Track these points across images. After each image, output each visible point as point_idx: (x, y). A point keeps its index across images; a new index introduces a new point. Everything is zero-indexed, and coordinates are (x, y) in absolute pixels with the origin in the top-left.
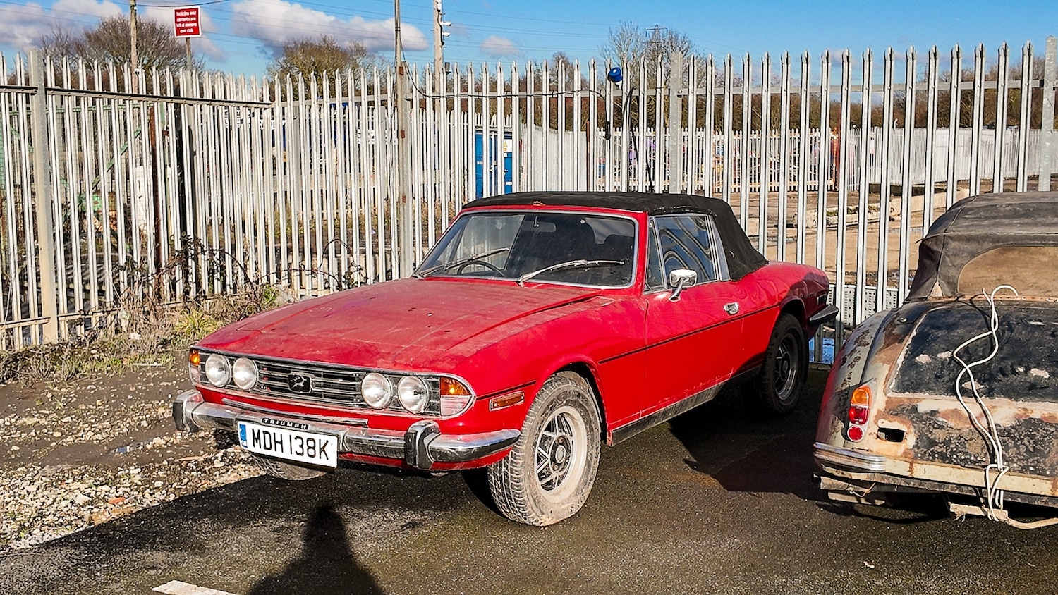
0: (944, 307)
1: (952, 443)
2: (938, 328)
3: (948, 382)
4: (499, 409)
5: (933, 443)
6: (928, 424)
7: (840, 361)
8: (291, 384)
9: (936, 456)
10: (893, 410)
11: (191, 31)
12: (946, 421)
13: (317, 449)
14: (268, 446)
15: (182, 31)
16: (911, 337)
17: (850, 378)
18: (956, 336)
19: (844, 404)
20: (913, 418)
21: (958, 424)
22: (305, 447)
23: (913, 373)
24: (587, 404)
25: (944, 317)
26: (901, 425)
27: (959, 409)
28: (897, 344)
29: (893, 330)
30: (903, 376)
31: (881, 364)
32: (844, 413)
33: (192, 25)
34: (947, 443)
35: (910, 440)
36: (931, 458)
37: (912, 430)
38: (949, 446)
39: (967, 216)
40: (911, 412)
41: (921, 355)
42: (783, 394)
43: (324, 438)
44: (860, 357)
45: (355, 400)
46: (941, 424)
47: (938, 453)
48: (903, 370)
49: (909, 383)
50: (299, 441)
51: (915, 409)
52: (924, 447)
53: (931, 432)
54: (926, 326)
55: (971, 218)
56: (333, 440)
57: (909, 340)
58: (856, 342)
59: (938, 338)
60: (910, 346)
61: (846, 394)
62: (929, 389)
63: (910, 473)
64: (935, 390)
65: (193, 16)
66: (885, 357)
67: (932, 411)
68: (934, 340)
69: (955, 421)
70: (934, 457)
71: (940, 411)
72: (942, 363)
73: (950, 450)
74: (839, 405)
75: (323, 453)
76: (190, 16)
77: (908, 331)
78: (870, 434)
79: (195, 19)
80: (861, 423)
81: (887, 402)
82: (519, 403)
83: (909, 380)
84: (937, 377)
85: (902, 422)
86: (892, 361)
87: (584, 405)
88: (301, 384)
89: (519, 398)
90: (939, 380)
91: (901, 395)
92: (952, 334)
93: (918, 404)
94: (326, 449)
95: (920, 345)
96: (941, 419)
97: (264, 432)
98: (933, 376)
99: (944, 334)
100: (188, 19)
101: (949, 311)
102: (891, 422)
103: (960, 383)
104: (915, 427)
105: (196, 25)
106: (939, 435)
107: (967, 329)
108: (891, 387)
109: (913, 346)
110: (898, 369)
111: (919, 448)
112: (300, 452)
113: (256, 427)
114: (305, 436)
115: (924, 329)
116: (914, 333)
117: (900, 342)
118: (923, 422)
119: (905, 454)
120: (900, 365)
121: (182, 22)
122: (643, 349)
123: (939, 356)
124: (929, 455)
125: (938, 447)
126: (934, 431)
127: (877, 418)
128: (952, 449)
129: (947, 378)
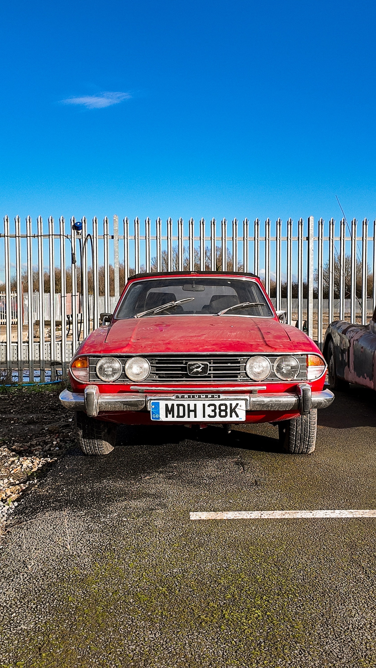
8: (190, 371)
13: (228, 410)
14: (181, 415)
22: (217, 411)
43: (234, 403)
45: (239, 377)
50: (213, 408)
56: (242, 403)
75: (233, 414)
88: (199, 370)
94: (236, 410)
97: (177, 405)
112: (213, 414)
113: (170, 403)
114: (217, 403)
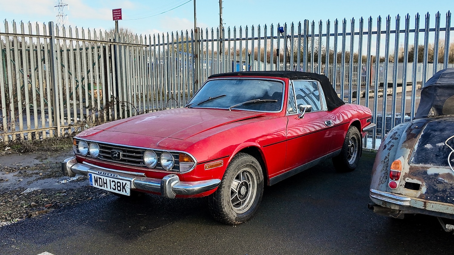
0: (436, 120)
1: (447, 192)
2: (435, 131)
3: (443, 158)
4: (210, 169)
5: (436, 191)
6: (433, 181)
7: (383, 147)
8: (112, 155)
9: (438, 198)
10: (413, 173)
11: (119, 18)
12: (443, 179)
13: (121, 187)
14: (101, 185)
15: (115, 18)
16: (421, 135)
17: (389, 156)
18: (445, 135)
19: (386, 169)
20: (425, 177)
21: (450, 181)
22: (116, 186)
23: (423, 154)
24: (257, 166)
25: (438, 125)
26: (418, 181)
27: (450, 173)
28: (413, 138)
29: (411, 131)
30: (418, 155)
31: (406, 148)
32: (386, 174)
33: (119, 16)
34: (444, 191)
35: (424, 189)
36: (435, 199)
37: (424, 184)
38: (445, 193)
39: (445, 77)
40: (423, 174)
41: (427, 144)
42: (351, 161)
43: (124, 182)
44: (393, 145)
45: (141, 163)
46: (441, 181)
47: (439, 197)
48: (418, 152)
49: (421, 159)
50: (114, 183)
51: (425, 173)
52: (432, 193)
53: (435, 185)
54: (428, 130)
55: (448, 78)
56: (128, 183)
57: (420, 137)
58: (391, 137)
59: (436, 135)
60: (421, 140)
61: (387, 164)
62: (433, 162)
63: (424, 208)
64: (436, 163)
65: (119, 12)
66: (407, 145)
67: (435, 174)
68: (434, 136)
69: (449, 180)
70: (437, 199)
71: (440, 174)
72: (439, 149)
73: (446, 195)
74: (384, 170)
75: (124, 189)
76: (118, 12)
77: (419, 132)
78: (401, 185)
79: (120, 13)
80: (396, 180)
81: (410, 169)
82: (220, 166)
83: (422, 157)
84: (437, 156)
85: (419, 180)
86: (411, 147)
87: (255, 167)
89: (221, 164)
90: (438, 157)
91: (417, 165)
92: (443, 133)
93: (427, 170)
94: (125, 187)
95: (426, 139)
96: (440, 178)
97: (99, 178)
98: (435, 155)
99: (439, 133)
100: (117, 13)
101: (440, 122)
102: (412, 179)
103: (450, 160)
104: (426, 182)
105: (120, 15)
106: (440, 187)
107: (451, 131)
108: (412, 161)
109: (422, 140)
110: (415, 152)
111: (428, 194)
112: (114, 188)
113: (96, 176)
114: (116, 181)
115: (427, 131)
116: (422, 133)
117: (416, 137)
118: (431, 180)
119: (421, 197)
120: (416, 149)
121: (115, 15)
122: (285, 141)
123: (437, 145)
124: (434, 198)
125: (439, 193)
126: (437, 185)
127: (405, 177)
128: (447, 194)
129: (442, 157)
